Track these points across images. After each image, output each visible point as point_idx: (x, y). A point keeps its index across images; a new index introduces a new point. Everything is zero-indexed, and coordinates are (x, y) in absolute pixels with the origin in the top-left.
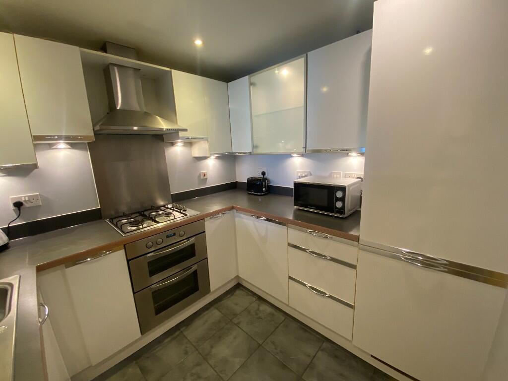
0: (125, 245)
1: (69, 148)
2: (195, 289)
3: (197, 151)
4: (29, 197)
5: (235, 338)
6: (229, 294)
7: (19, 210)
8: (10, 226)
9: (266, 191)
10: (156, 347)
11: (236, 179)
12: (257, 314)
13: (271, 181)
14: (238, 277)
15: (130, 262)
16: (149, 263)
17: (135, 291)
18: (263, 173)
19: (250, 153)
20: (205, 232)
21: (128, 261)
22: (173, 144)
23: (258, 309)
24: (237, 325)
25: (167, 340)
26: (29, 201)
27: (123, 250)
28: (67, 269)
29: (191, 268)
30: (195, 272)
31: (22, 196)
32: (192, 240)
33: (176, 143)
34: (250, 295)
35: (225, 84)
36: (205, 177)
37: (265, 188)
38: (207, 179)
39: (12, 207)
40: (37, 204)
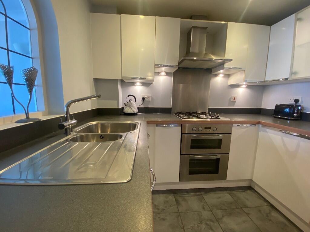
0: (182, 124)
1: (165, 75)
2: (216, 171)
3: (232, 81)
4: (148, 96)
5: (244, 222)
6: (241, 190)
7: (143, 101)
8: (139, 107)
9: (298, 116)
10: (185, 194)
11: (261, 107)
12: (268, 216)
13: (305, 108)
14: (251, 180)
15: (182, 135)
16: (192, 140)
17: (182, 153)
18: (297, 101)
19: (287, 79)
20: (231, 134)
21: (182, 134)
22: (216, 75)
23: (269, 213)
24: (248, 214)
25: (192, 194)
26: (147, 98)
27: (180, 127)
28: (157, 127)
29: (216, 155)
30: (218, 160)
31: (145, 96)
32: (220, 136)
33: (218, 74)
34: (262, 200)
35: (268, 27)
36: (235, 101)
37: (297, 113)
38: (236, 102)
39: (141, 99)
40: (149, 100)
